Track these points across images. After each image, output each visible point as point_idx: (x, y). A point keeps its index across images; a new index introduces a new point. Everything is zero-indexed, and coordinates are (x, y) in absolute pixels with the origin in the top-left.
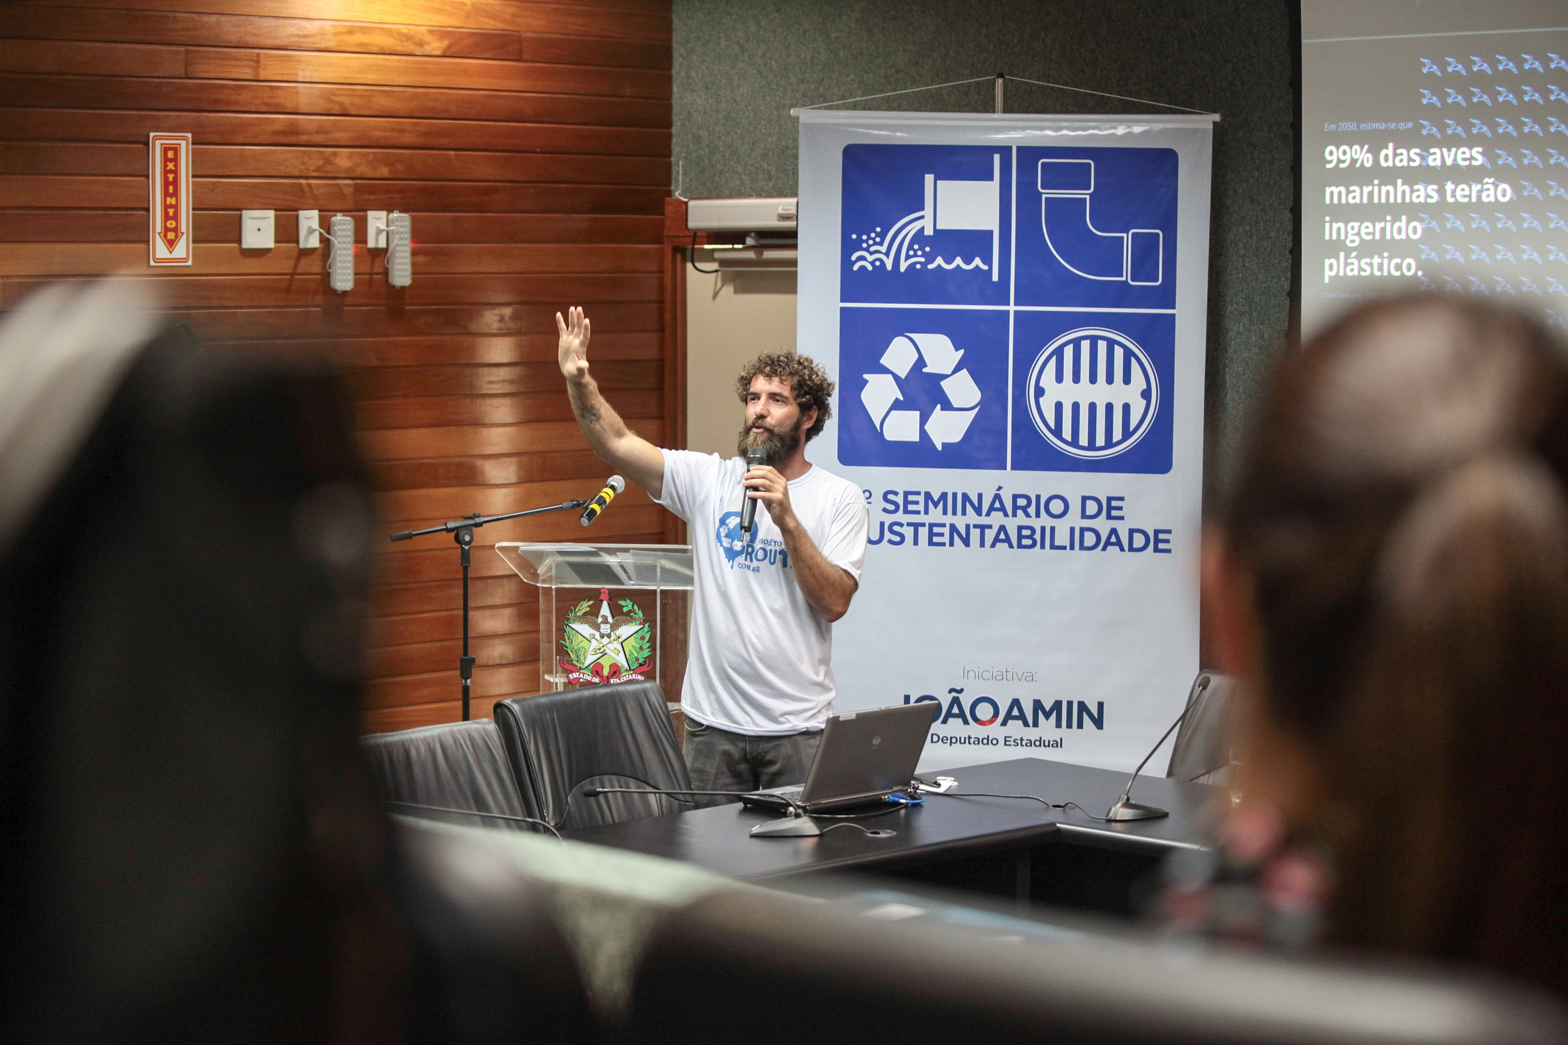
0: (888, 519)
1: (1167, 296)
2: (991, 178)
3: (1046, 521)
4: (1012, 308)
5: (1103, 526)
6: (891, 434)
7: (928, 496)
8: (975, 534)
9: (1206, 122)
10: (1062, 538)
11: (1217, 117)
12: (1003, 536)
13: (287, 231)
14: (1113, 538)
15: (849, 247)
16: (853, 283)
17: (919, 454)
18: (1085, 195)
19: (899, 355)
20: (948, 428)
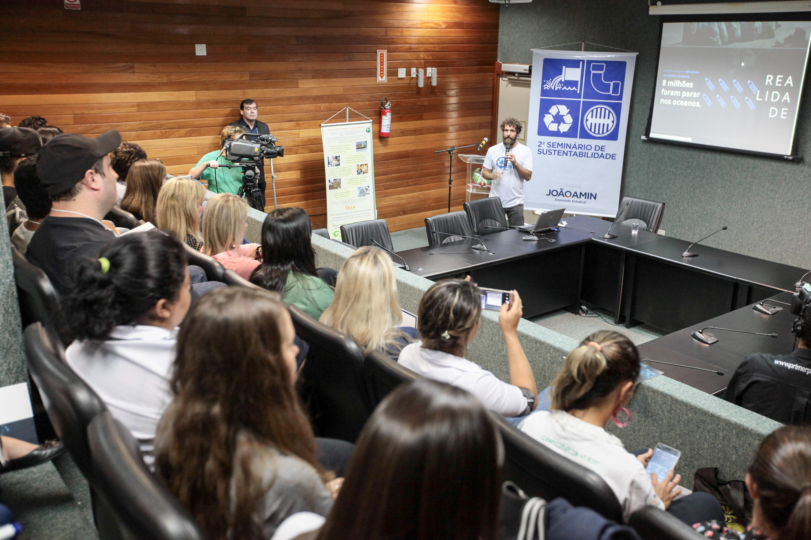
0: (548, 149)
1: (620, 98)
2: (579, 67)
3: (586, 151)
4: (582, 100)
5: (600, 152)
6: (550, 129)
7: (558, 144)
8: (569, 153)
9: (634, 55)
10: (590, 155)
11: (637, 53)
12: (575, 154)
13: (408, 73)
14: (602, 156)
15: (543, 83)
16: (544, 92)
17: (557, 134)
18: (602, 72)
19: (554, 110)
20: (564, 128)
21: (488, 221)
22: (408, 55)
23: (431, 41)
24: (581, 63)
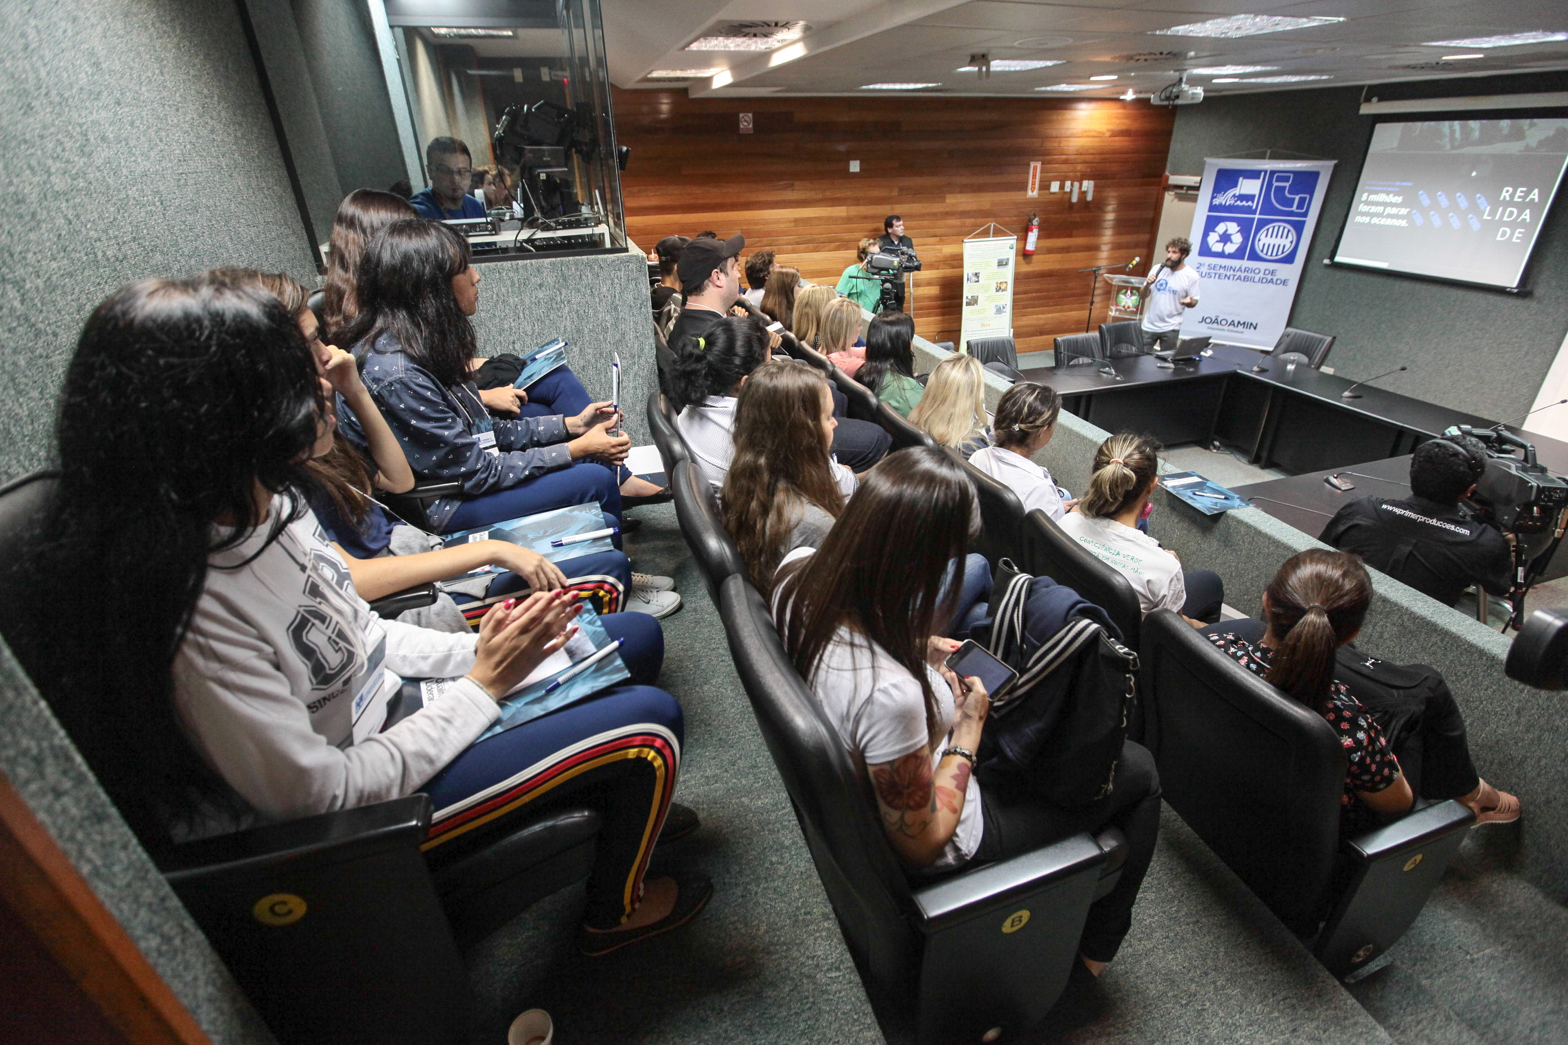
0: (1209, 271)
1: (1305, 215)
2: (1259, 179)
3: (1253, 275)
4: (1257, 216)
5: (1269, 277)
6: (1214, 249)
7: (1221, 266)
8: (1232, 277)
9: (1332, 163)
10: (1256, 279)
11: (1335, 162)
12: (1239, 278)
13: (1062, 187)
14: (1271, 281)
15: (1213, 198)
16: (1212, 208)
17: (1221, 255)
18: (1287, 185)
19: (1221, 228)
20: (1230, 248)
21: (1124, 345)
22: (1064, 167)
23: (1091, 151)
24: (1263, 174)
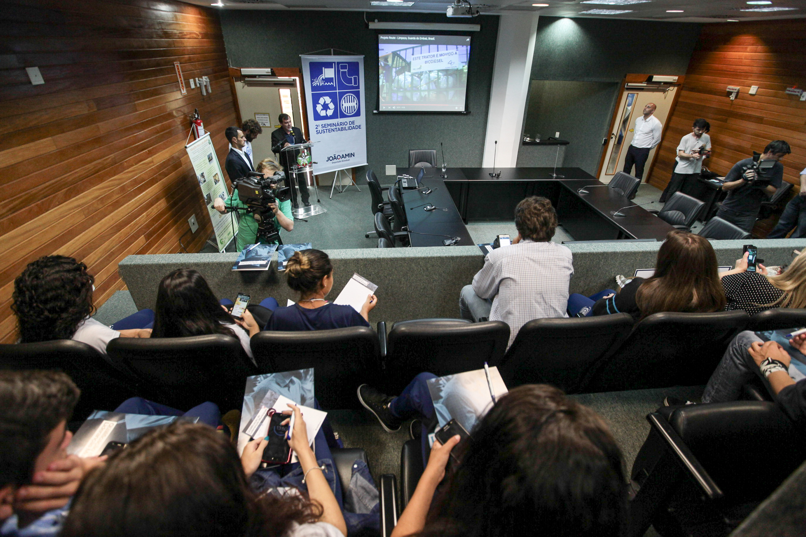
0: (322, 129)
1: (358, 87)
2: (333, 68)
3: (345, 126)
4: (337, 91)
5: (352, 126)
6: (321, 115)
7: (328, 124)
8: (335, 129)
9: (362, 57)
12: (339, 129)
13: (195, 83)
14: (354, 128)
15: (312, 82)
16: (313, 88)
17: (326, 118)
18: (346, 70)
19: (322, 101)
20: (330, 113)
22: (190, 66)
23: (198, 51)
24: (333, 64)
